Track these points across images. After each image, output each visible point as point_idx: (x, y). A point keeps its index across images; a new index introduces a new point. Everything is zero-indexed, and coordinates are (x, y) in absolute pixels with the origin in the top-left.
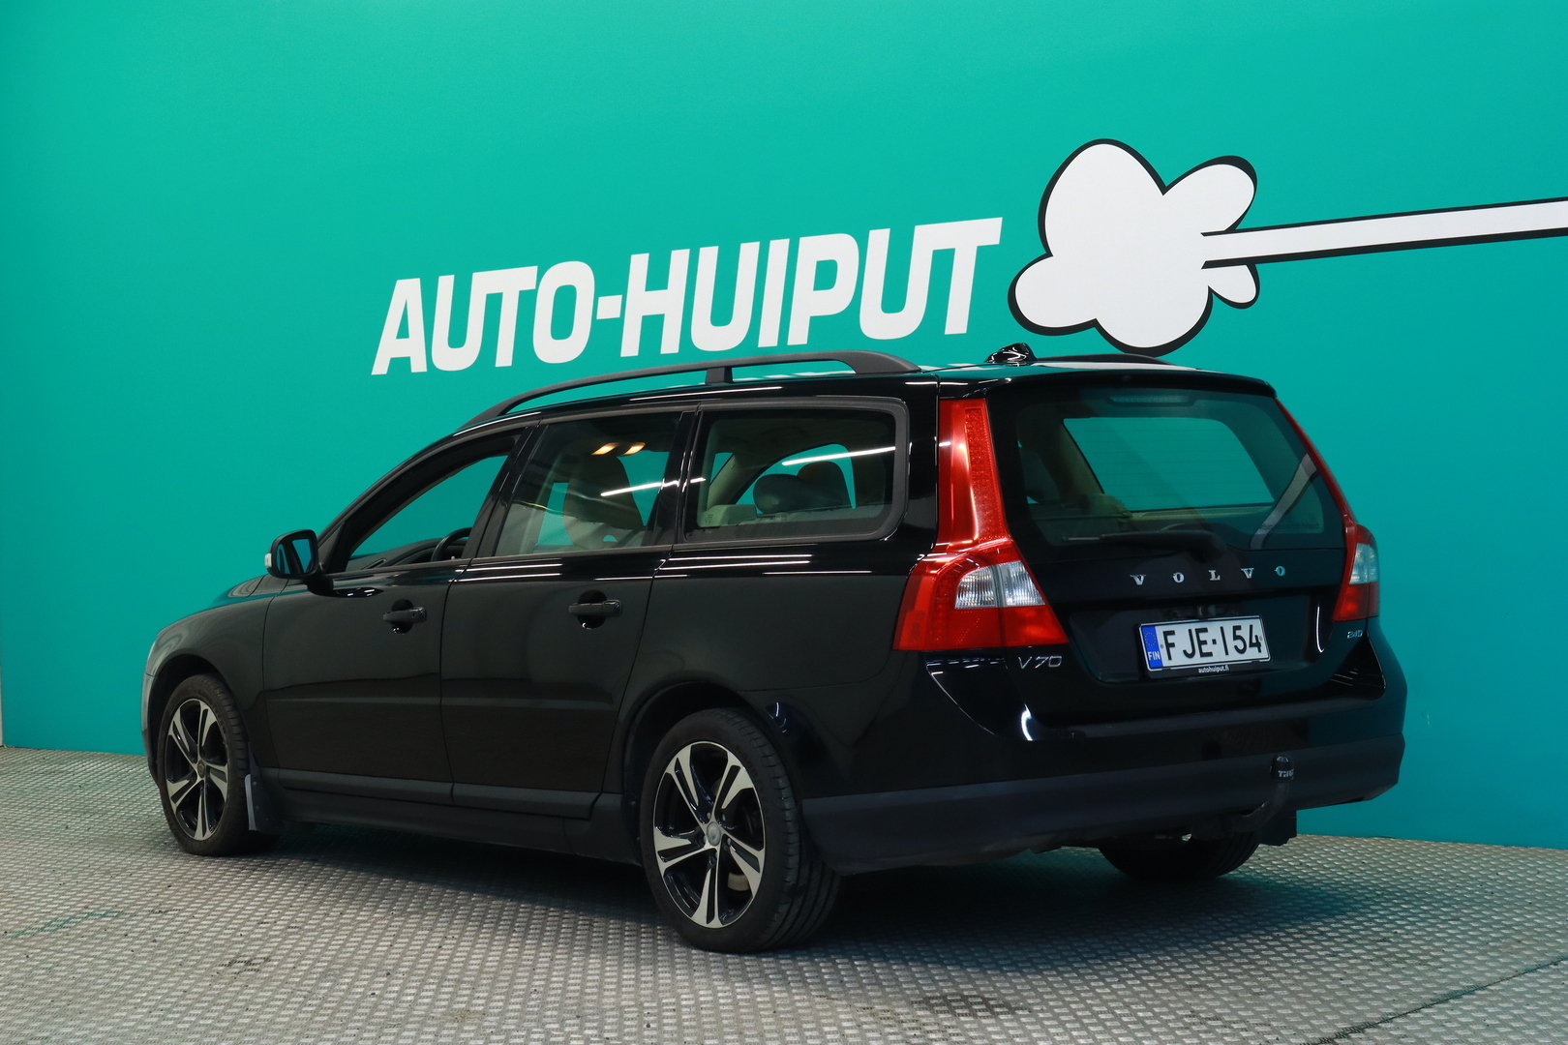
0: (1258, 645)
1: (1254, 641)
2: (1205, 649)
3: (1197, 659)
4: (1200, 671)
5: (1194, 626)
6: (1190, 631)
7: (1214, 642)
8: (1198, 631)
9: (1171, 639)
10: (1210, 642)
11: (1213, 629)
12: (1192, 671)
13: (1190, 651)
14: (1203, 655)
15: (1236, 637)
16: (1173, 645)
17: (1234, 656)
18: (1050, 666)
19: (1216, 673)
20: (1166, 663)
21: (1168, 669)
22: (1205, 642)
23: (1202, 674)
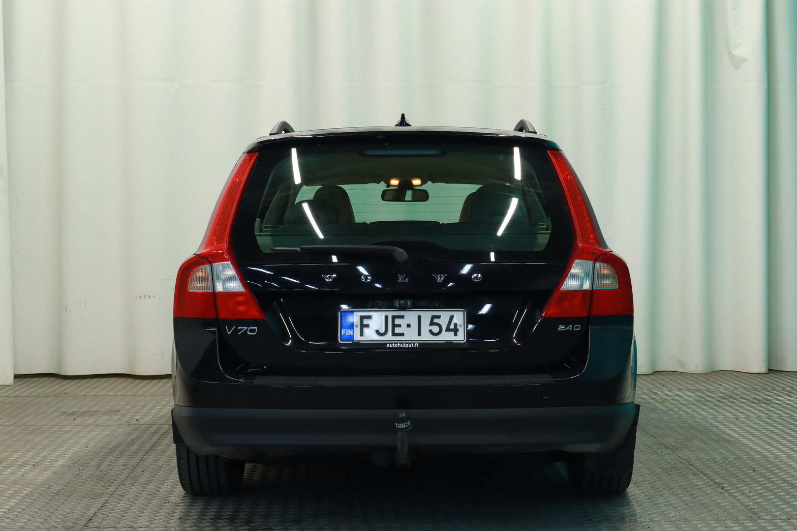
0: (456, 331)
1: (452, 327)
2: (397, 330)
3: (389, 337)
4: (388, 346)
5: (390, 314)
6: (386, 317)
7: (409, 326)
8: (394, 318)
9: (365, 322)
10: (404, 326)
11: (411, 316)
12: (383, 345)
13: (382, 331)
14: (394, 334)
15: (432, 324)
16: (367, 326)
17: (426, 337)
18: (249, 333)
19: (404, 348)
20: (357, 337)
21: (358, 343)
22: (399, 326)
23: (390, 348)
